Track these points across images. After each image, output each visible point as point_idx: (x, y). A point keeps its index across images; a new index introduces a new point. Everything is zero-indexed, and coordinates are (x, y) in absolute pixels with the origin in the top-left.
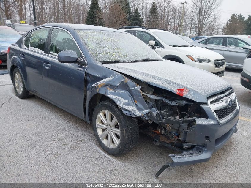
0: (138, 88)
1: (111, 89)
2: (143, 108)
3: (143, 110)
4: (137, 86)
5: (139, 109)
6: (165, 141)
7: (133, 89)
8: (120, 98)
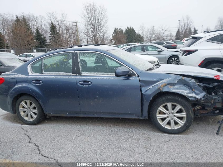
0: (193, 80)
1: (171, 86)
2: (200, 93)
3: (200, 94)
4: (192, 80)
5: (197, 94)
6: (204, 112)
7: (190, 82)
8: (181, 90)
